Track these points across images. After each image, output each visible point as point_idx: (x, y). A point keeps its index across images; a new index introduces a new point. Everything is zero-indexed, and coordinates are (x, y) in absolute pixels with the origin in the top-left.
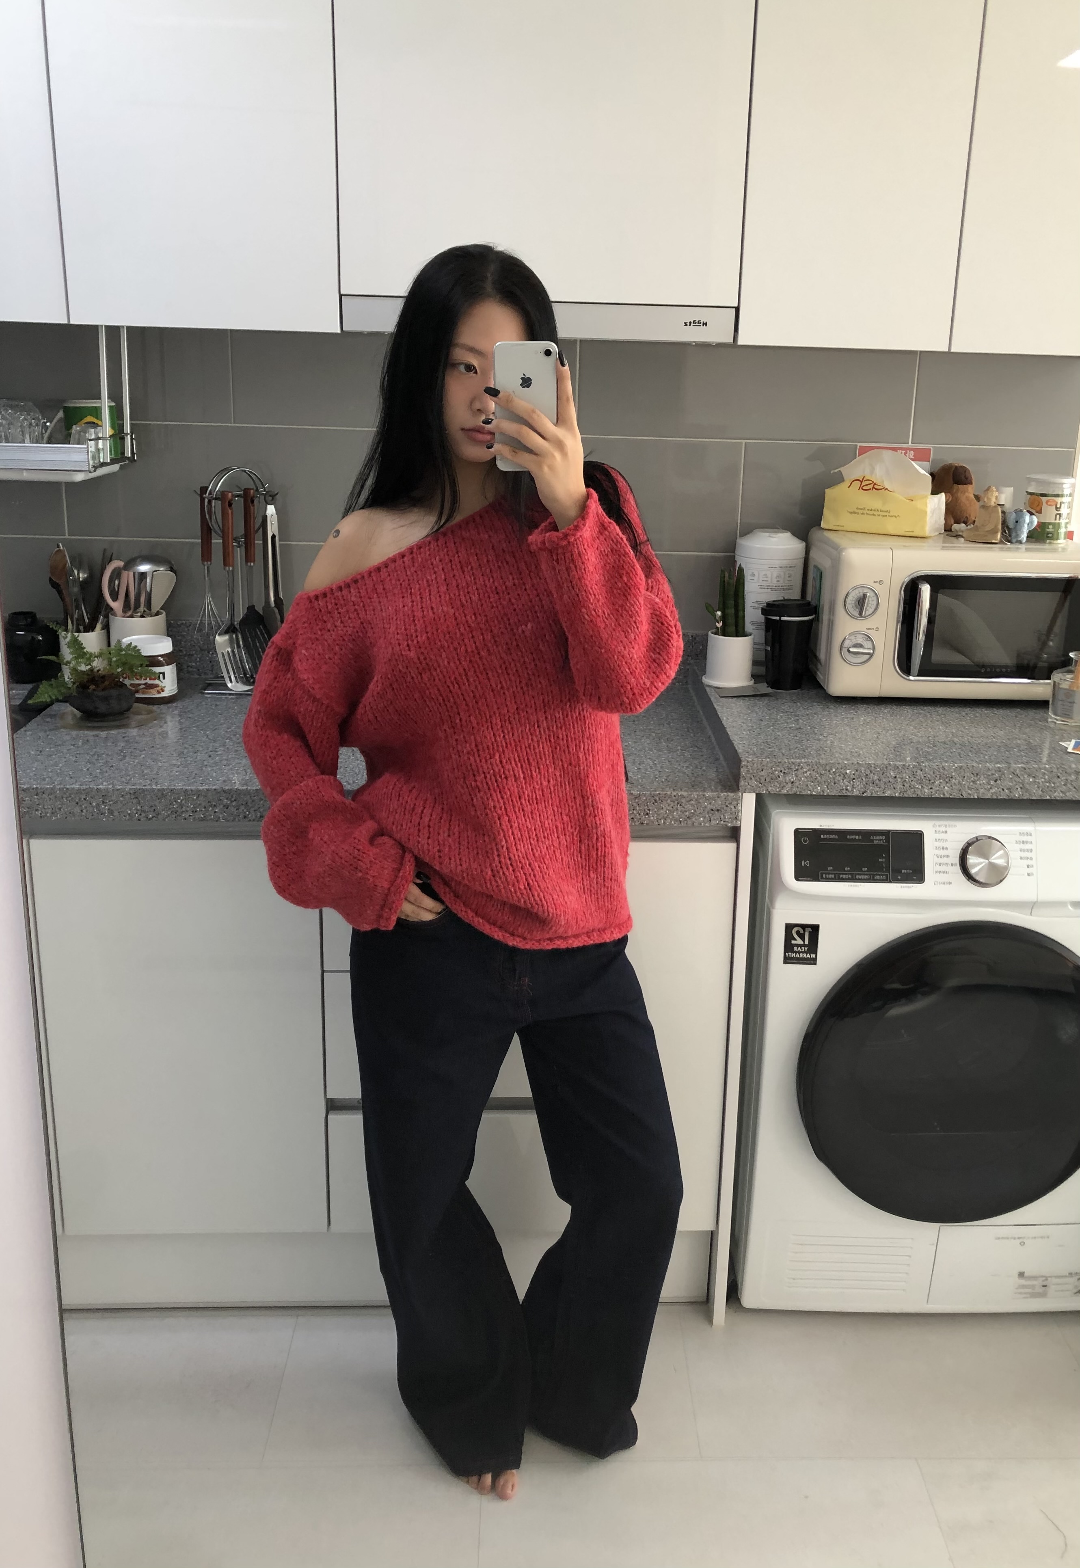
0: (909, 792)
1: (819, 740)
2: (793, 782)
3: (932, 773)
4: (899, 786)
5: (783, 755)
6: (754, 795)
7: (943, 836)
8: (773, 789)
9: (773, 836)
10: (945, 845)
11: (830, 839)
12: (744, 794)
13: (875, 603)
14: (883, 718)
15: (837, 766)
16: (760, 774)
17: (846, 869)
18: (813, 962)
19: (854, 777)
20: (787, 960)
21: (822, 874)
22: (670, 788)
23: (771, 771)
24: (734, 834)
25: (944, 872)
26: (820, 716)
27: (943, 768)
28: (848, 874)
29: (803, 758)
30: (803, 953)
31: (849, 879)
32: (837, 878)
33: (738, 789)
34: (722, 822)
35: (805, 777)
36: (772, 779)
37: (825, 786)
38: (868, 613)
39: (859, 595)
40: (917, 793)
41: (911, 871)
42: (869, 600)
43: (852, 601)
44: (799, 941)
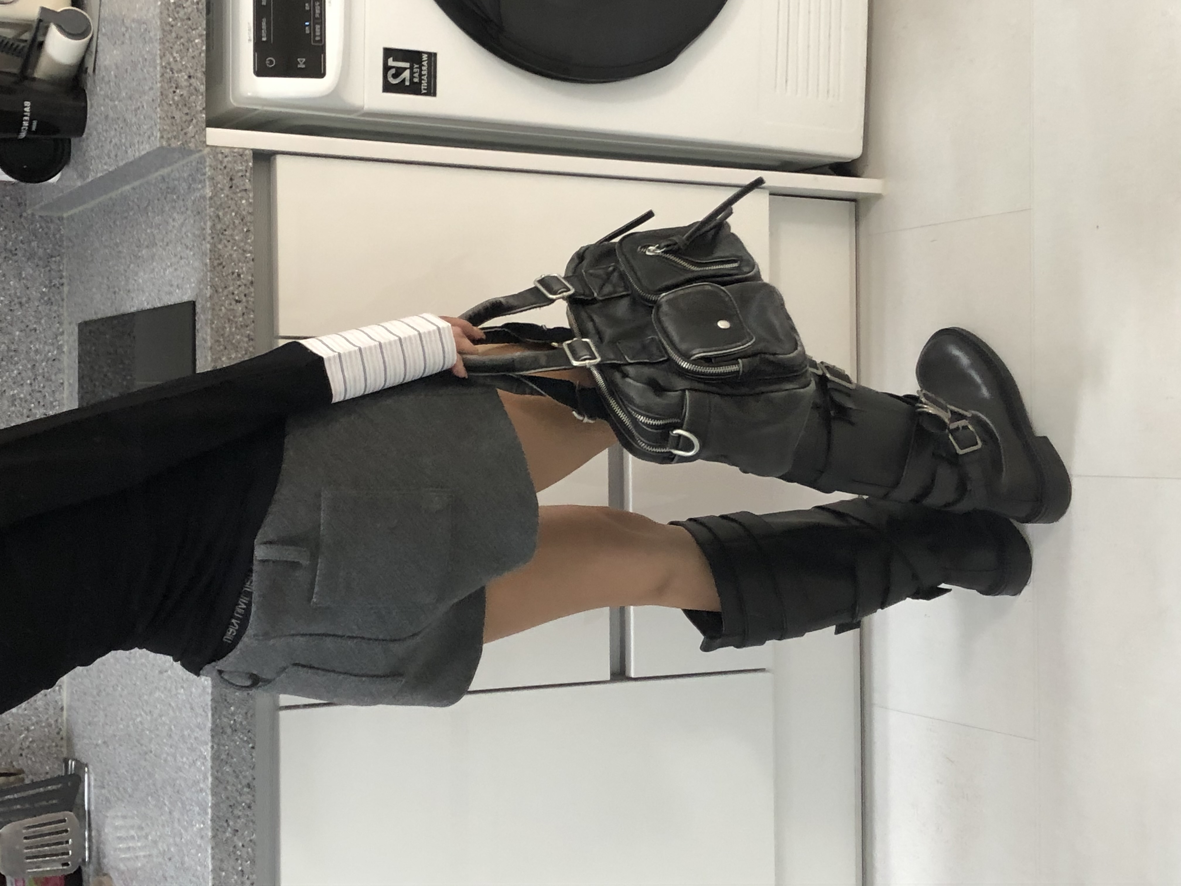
1: (131, 38)
2: (190, 77)
5: (151, 89)
6: (209, 130)
8: (199, 103)
9: (264, 105)
11: (268, 29)
12: (208, 143)
15: (165, 15)
16: (178, 121)
17: (307, 8)
18: (432, 56)
20: (431, 91)
21: (315, 41)
22: (201, 244)
23: (174, 107)
24: (264, 158)
28: (314, 6)
29: (155, 61)
30: (420, 68)
31: (320, 5)
32: (319, 21)
33: (200, 151)
34: (248, 174)
35: (182, 58)
36: (185, 105)
37: (194, 32)
44: (406, 74)
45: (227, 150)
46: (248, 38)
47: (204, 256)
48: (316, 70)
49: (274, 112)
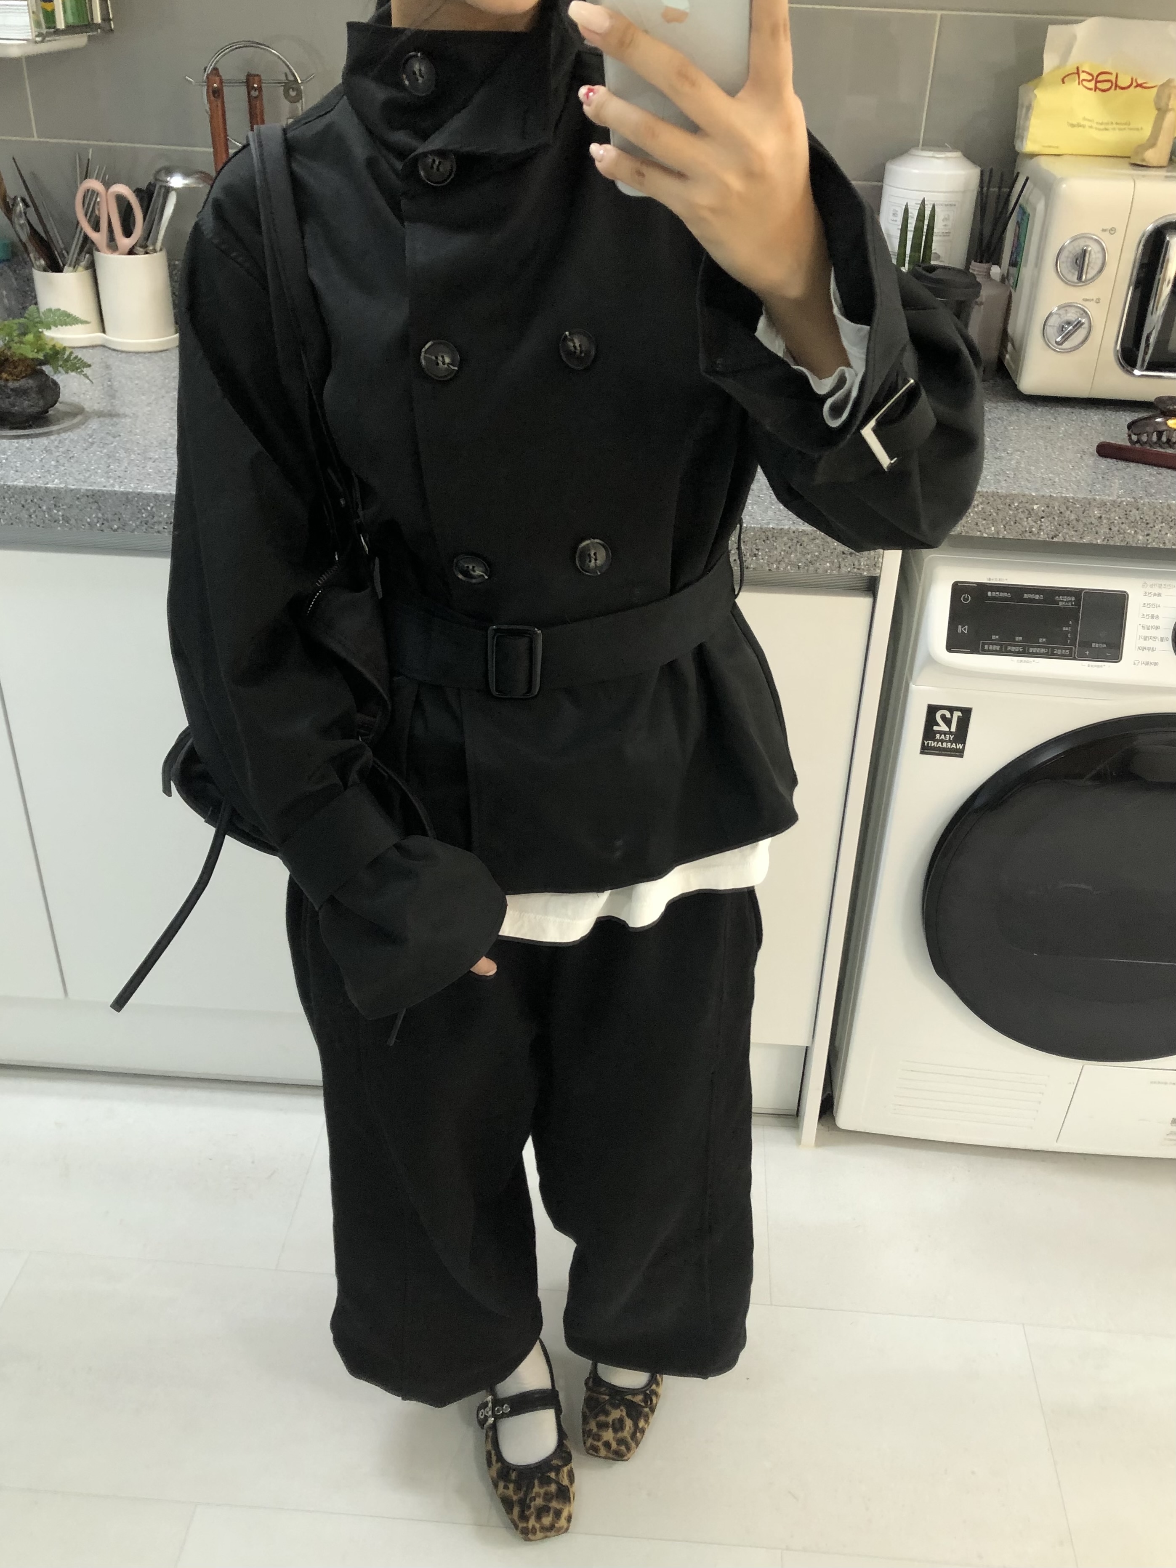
0: (1116, 539)
1: (1000, 458)
3: (1152, 513)
4: (1103, 530)
7: (1155, 600)
10: (1155, 612)
11: (1000, 599)
13: (1099, 262)
15: (1021, 499)
17: (1017, 639)
18: (960, 753)
19: (1043, 514)
20: (925, 750)
21: (984, 644)
24: (871, 587)
25: (1149, 649)
26: (1005, 423)
28: (1019, 646)
30: (950, 741)
31: (1019, 652)
32: (1003, 650)
34: (855, 570)
35: (976, 512)
37: (1002, 526)
38: (1089, 276)
39: (1078, 250)
40: (1128, 540)
41: (1105, 646)
42: (1093, 256)
43: (1068, 257)
44: (943, 727)
46: (991, 578)
48: (955, 644)
49: (917, 595)
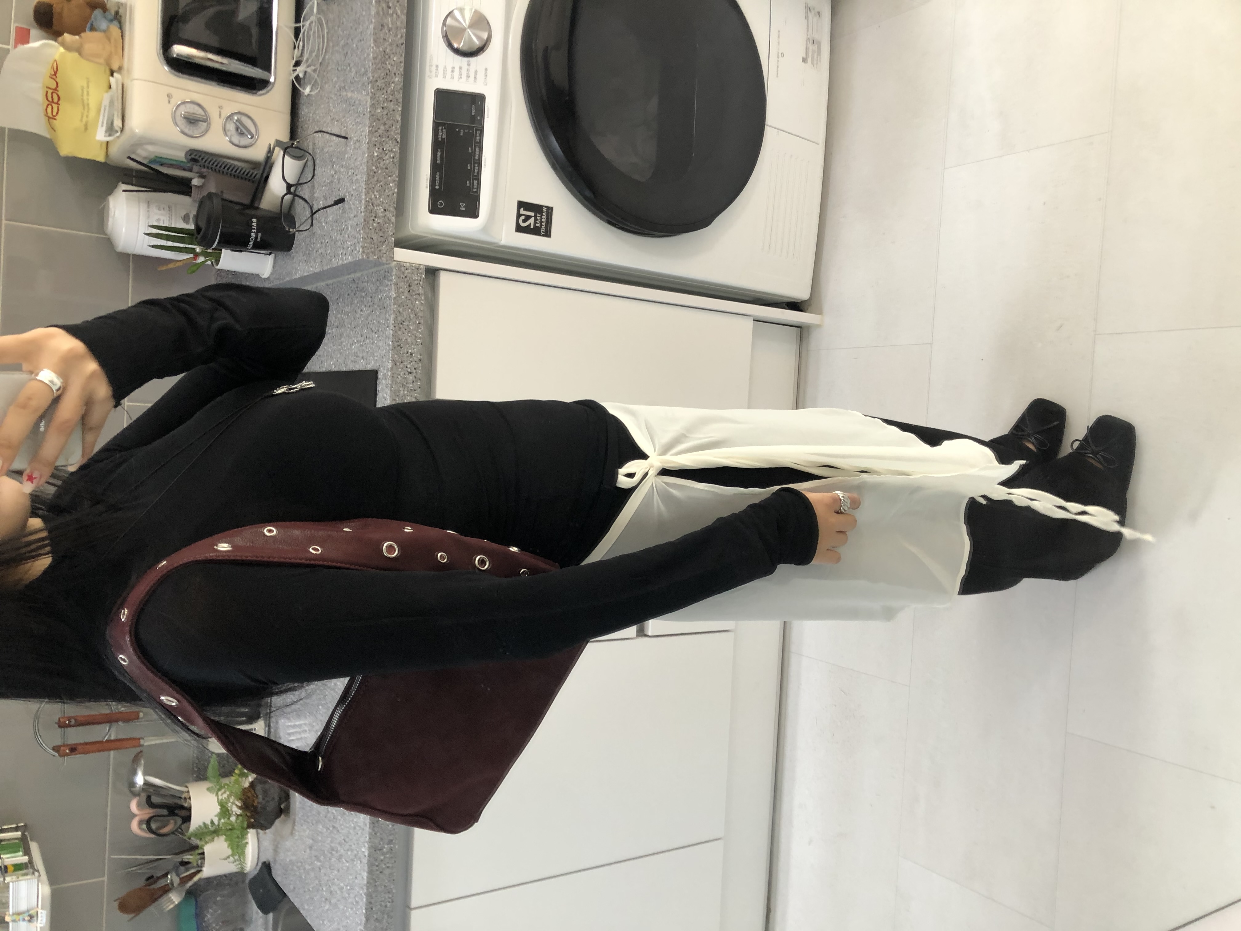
0: (397, 97)
1: (339, 179)
2: (385, 210)
3: (380, 71)
4: (392, 106)
6: (396, 249)
7: (441, 69)
8: (391, 230)
10: (449, 70)
11: (440, 180)
12: (395, 259)
13: (192, 106)
14: (314, 113)
15: (370, 164)
16: (375, 241)
18: (550, 210)
19: (381, 149)
20: (548, 234)
21: (473, 192)
22: (385, 330)
23: (373, 230)
24: (432, 272)
25: (476, 73)
27: (375, 58)
28: (474, 167)
29: (360, 196)
30: (541, 216)
31: (478, 166)
32: (477, 178)
33: (389, 264)
34: (421, 283)
35: (380, 196)
36: (381, 230)
37: (390, 178)
38: (203, 113)
39: (184, 121)
40: (398, 89)
41: (473, 106)
42: (188, 110)
43: (189, 129)
44: (531, 221)
45: (409, 264)
46: (426, 186)
47: (388, 339)
48: (473, 213)
49: (439, 239)
